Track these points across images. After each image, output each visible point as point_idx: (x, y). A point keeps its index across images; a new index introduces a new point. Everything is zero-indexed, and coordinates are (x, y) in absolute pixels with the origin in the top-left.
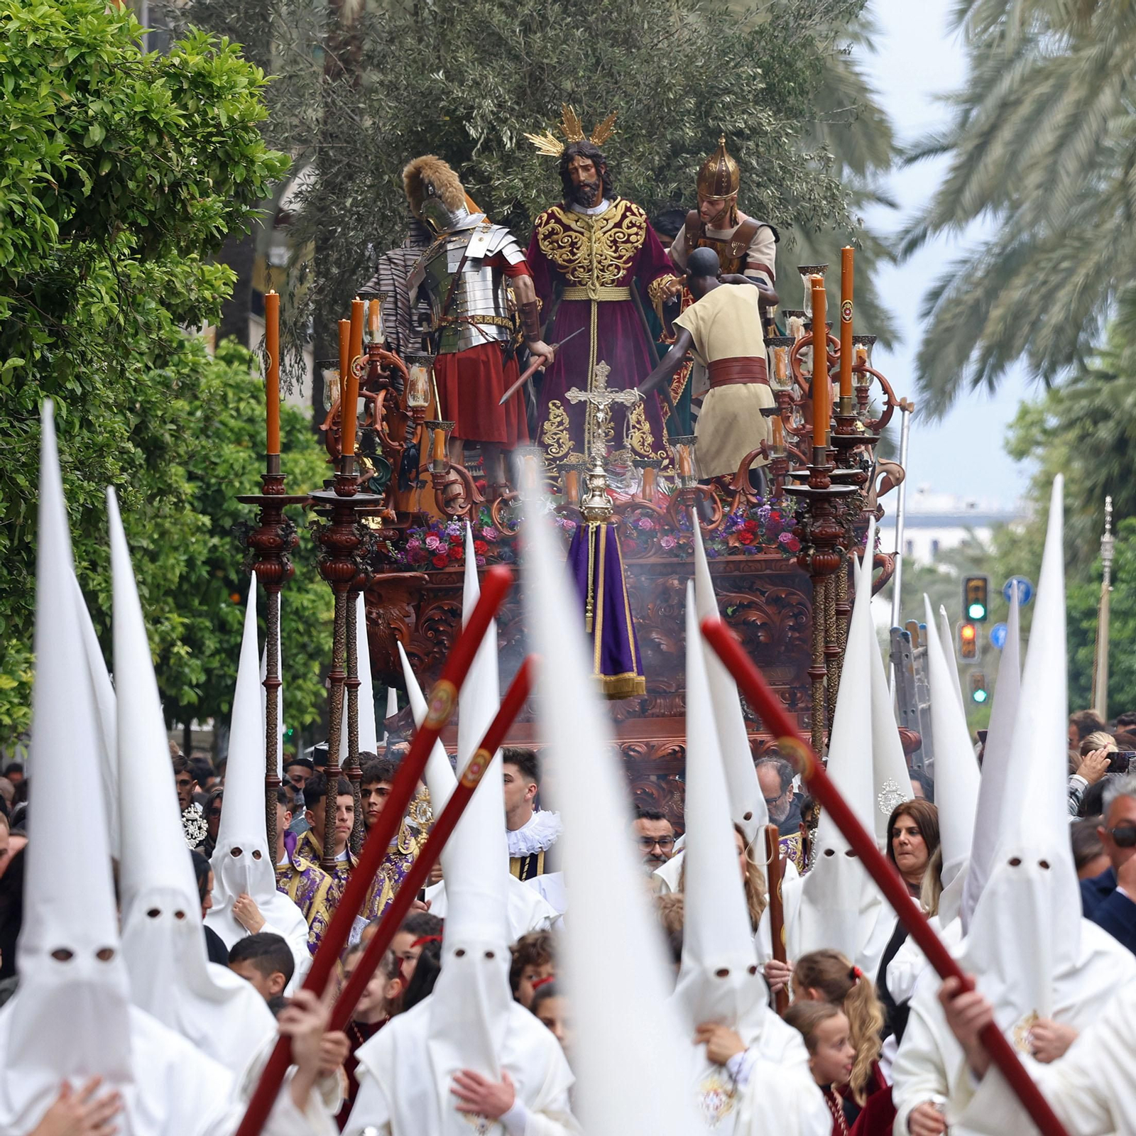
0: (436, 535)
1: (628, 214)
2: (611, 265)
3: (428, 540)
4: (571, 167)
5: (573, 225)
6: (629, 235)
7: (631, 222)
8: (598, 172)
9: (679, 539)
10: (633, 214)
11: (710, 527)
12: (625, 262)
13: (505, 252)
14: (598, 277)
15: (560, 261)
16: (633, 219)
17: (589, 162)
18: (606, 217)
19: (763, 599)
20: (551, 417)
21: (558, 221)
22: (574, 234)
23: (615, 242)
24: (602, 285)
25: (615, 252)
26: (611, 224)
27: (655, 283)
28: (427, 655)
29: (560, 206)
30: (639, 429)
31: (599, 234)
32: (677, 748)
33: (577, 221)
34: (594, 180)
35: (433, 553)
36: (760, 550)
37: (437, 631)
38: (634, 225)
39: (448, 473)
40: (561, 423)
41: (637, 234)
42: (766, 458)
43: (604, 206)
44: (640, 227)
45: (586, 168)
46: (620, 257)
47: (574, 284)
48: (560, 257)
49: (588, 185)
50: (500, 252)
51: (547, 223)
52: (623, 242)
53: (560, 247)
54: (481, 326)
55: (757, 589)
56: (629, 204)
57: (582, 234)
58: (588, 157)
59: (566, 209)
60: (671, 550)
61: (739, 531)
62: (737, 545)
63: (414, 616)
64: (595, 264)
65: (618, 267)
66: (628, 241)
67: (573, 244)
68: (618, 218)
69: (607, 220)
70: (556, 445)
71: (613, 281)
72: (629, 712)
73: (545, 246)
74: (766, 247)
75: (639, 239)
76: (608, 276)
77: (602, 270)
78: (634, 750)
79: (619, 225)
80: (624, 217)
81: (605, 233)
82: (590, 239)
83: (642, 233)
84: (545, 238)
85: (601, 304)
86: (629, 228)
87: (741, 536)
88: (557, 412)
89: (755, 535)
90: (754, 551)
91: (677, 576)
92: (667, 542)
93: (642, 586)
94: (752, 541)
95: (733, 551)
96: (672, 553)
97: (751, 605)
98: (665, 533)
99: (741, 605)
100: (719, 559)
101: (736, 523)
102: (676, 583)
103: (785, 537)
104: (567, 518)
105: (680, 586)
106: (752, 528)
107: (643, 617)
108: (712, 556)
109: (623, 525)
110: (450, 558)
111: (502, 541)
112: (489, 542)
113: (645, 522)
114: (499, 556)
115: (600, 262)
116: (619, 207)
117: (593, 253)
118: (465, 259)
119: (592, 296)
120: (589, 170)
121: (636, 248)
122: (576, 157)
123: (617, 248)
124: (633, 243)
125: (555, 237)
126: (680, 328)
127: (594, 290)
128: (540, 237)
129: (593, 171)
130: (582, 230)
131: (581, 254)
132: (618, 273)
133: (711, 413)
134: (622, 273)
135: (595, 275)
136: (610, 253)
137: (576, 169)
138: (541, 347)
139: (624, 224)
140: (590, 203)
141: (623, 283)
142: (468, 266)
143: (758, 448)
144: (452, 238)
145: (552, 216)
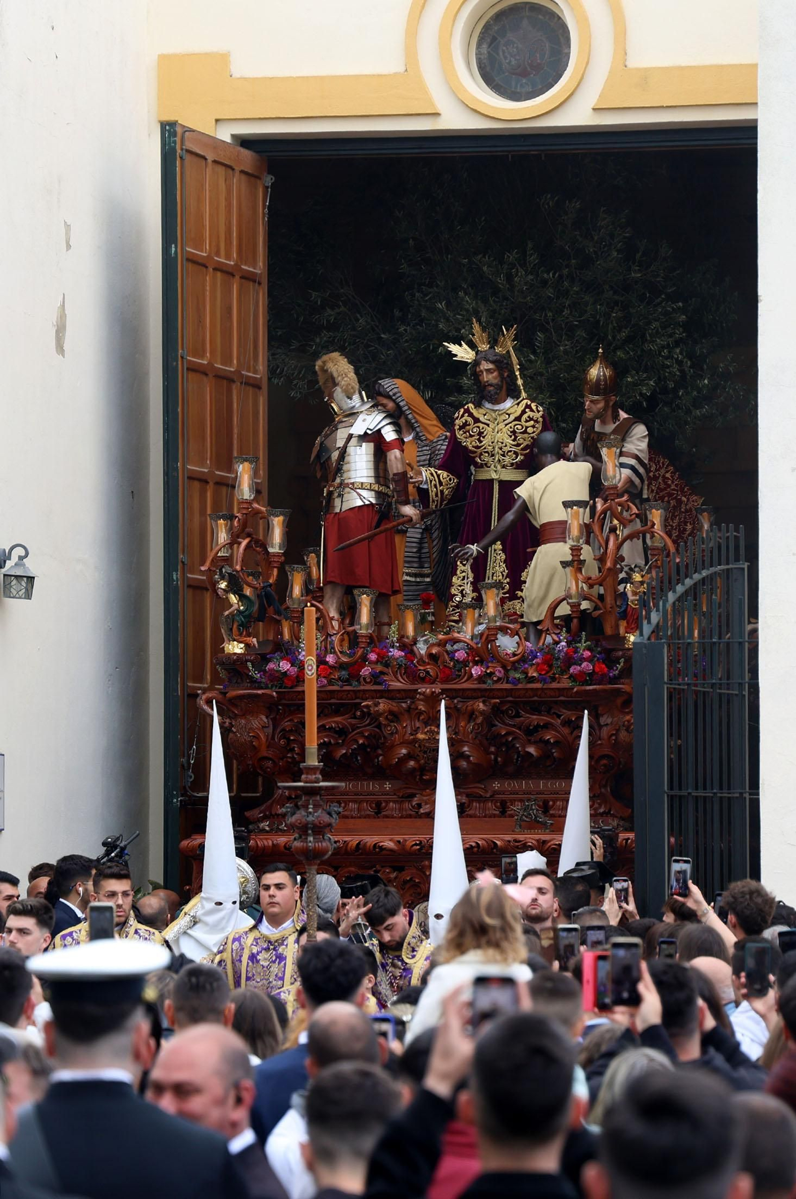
0: (288, 660)
1: (527, 410)
2: (510, 451)
3: (281, 664)
4: (478, 370)
5: (482, 419)
6: (527, 427)
7: (529, 417)
8: (501, 375)
9: (486, 669)
10: (532, 410)
11: (511, 659)
12: (522, 449)
13: (383, 432)
14: (499, 460)
15: (470, 447)
16: (531, 414)
17: (492, 366)
18: (509, 412)
19: (559, 721)
20: (458, 572)
21: (471, 415)
22: (481, 425)
23: (514, 432)
24: (502, 467)
25: (514, 440)
26: (512, 417)
28: (281, 759)
29: (474, 403)
31: (502, 426)
32: (474, 844)
33: (485, 415)
34: (497, 381)
35: (285, 674)
36: (553, 679)
37: (289, 740)
38: (531, 419)
41: (533, 427)
43: (509, 403)
44: (536, 421)
45: (488, 371)
46: (518, 445)
47: (481, 466)
48: (470, 444)
49: (491, 385)
50: (379, 430)
51: (463, 416)
52: (520, 433)
53: (471, 436)
54: (358, 490)
55: (555, 713)
56: (529, 403)
57: (488, 425)
59: (478, 405)
60: (479, 677)
61: (538, 664)
62: (535, 675)
63: (271, 726)
64: (497, 449)
65: (515, 453)
66: (525, 432)
67: (480, 434)
68: (518, 413)
69: (509, 415)
71: (512, 464)
73: (459, 435)
74: (638, 439)
75: (535, 431)
76: (508, 460)
77: (503, 455)
79: (518, 419)
80: (524, 412)
81: (506, 425)
82: (494, 430)
83: (539, 426)
84: (461, 428)
85: (501, 482)
86: (527, 421)
87: (538, 668)
88: (463, 568)
89: (550, 666)
90: (548, 680)
91: (481, 700)
92: (476, 671)
93: (456, 707)
94: (547, 672)
95: (532, 680)
96: (481, 679)
97: (547, 726)
98: (476, 663)
99: (538, 726)
100: (520, 686)
101: (536, 657)
102: (481, 706)
103: (574, 669)
104: (399, 648)
105: (485, 709)
106: (548, 661)
107: (456, 733)
108: (513, 684)
109: (441, 655)
110: (300, 678)
111: (341, 666)
112: (332, 667)
113: (460, 654)
114: (339, 679)
115: (501, 449)
116: (521, 405)
117: (496, 441)
118: (350, 436)
119: (494, 476)
120: (492, 373)
121: (532, 438)
122: (483, 362)
123: (516, 437)
124: (530, 434)
125: (468, 427)
126: (519, 496)
127: (496, 471)
128: (457, 427)
129: (495, 374)
130: (488, 422)
131: (485, 442)
132: (517, 458)
133: (539, 566)
134: (520, 458)
135: (497, 459)
136: (509, 441)
137: (482, 372)
138: (408, 509)
139: (523, 419)
140: (496, 400)
141: (522, 466)
142: (353, 442)
143: (563, 595)
144: (344, 419)
145: (466, 411)
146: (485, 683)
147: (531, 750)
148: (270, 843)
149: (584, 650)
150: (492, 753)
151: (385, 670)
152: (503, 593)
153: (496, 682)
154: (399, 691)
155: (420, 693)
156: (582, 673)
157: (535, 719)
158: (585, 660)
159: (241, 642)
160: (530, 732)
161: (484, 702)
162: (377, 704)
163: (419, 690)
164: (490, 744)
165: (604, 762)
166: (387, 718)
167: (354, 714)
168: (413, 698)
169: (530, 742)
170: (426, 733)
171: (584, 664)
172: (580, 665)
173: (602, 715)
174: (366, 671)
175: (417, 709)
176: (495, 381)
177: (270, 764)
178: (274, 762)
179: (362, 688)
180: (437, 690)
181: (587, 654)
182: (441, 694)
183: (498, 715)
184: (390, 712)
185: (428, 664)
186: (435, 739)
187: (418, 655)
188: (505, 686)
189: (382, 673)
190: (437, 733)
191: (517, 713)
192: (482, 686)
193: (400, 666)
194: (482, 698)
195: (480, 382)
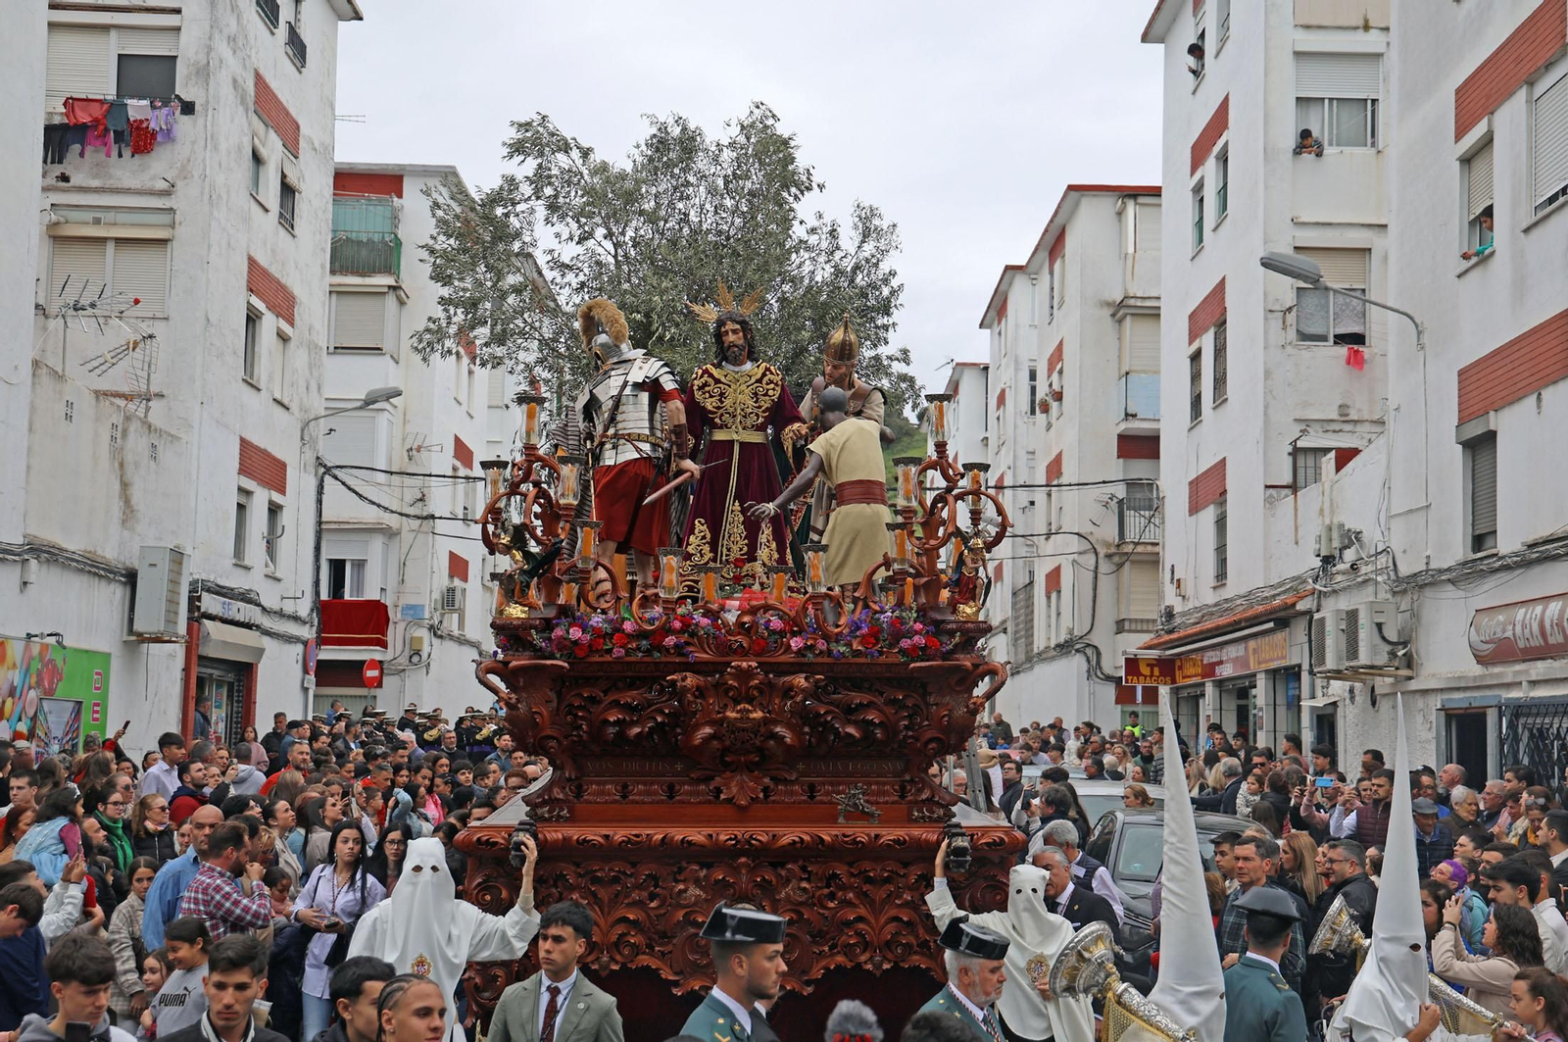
0: (580, 627)
1: (767, 373)
2: (752, 413)
3: (571, 631)
4: (723, 329)
5: (723, 379)
6: (768, 390)
7: (769, 380)
8: (745, 336)
9: (807, 640)
10: (772, 373)
11: (836, 630)
12: (764, 412)
13: (661, 380)
14: (741, 422)
15: (710, 408)
16: (772, 377)
17: (738, 327)
18: (750, 374)
19: (882, 699)
20: (696, 531)
21: (711, 375)
22: (722, 386)
23: (756, 394)
24: (744, 429)
25: (756, 402)
26: (753, 380)
27: (787, 430)
28: (566, 737)
29: (713, 365)
30: (768, 547)
31: (744, 387)
32: (797, 839)
33: (726, 376)
34: (741, 342)
35: (576, 643)
36: (881, 653)
37: (576, 716)
38: (772, 382)
39: (596, 569)
40: (704, 537)
41: (774, 389)
42: (888, 570)
43: (748, 366)
44: (776, 384)
45: (735, 332)
46: (760, 407)
47: (721, 427)
48: (710, 404)
49: (736, 346)
50: (657, 379)
51: (702, 377)
52: (762, 395)
53: (711, 396)
54: (636, 443)
55: (877, 690)
56: (768, 366)
57: (730, 386)
58: (737, 323)
59: (718, 366)
60: (799, 649)
61: (863, 636)
62: (860, 648)
63: (555, 701)
64: (739, 411)
65: (757, 415)
66: (766, 395)
67: (722, 394)
68: (759, 376)
69: (750, 377)
71: (753, 426)
72: (752, 798)
73: (698, 395)
74: (877, 405)
75: (776, 394)
76: (749, 422)
77: (745, 417)
78: (755, 839)
79: (759, 381)
80: (764, 375)
81: (748, 387)
82: (735, 391)
83: (778, 389)
84: (700, 388)
85: (743, 445)
86: (767, 384)
87: (864, 640)
89: (878, 640)
90: (876, 654)
91: (802, 675)
92: (796, 643)
93: (770, 682)
94: (875, 645)
95: (857, 653)
96: (800, 652)
97: (870, 705)
98: (794, 634)
99: (861, 704)
100: (843, 660)
101: (859, 628)
102: (803, 680)
103: (905, 643)
104: (704, 615)
105: (806, 685)
106: (875, 633)
107: (769, 712)
108: (837, 659)
109: (754, 624)
110: (591, 648)
111: (641, 634)
112: (629, 636)
113: (776, 623)
114: (638, 649)
115: (743, 410)
116: (760, 367)
117: (738, 402)
118: (626, 383)
119: (735, 437)
120: (738, 333)
121: (773, 401)
122: (728, 322)
123: (757, 399)
124: (770, 396)
125: (707, 389)
126: (811, 452)
127: (737, 433)
128: (695, 388)
129: (741, 334)
130: (730, 383)
131: (728, 402)
132: (757, 420)
133: (838, 529)
134: (761, 420)
135: (739, 420)
136: (751, 403)
137: (727, 332)
138: (688, 464)
139: (764, 382)
140: (737, 362)
141: (761, 428)
142: (628, 391)
143: (881, 560)
144: (616, 367)
145: (706, 371)
146: (804, 656)
147: (851, 730)
148: (560, 836)
149: (915, 622)
150: (807, 733)
151: (691, 640)
152: (741, 555)
153: (818, 655)
154: (706, 663)
155: (732, 667)
156: (915, 647)
157: (857, 698)
158: (917, 633)
159: (524, 606)
160: (849, 712)
161: (806, 679)
162: (684, 679)
163: (733, 664)
164: (804, 724)
165: (933, 745)
166: (693, 695)
167: (651, 688)
168: (722, 673)
169: (849, 722)
170: (738, 712)
171: (916, 638)
172: (911, 638)
173: (930, 694)
174: (670, 640)
175: (726, 684)
177: (553, 743)
178: (558, 741)
179: (664, 659)
180: (754, 664)
181: (919, 626)
182: (756, 668)
183: (816, 693)
184: (698, 688)
185: (739, 634)
186: (748, 718)
187: (725, 624)
188: (826, 660)
189: (687, 644)
190: (751, 712)
191: (835, 689)
192: (803, 660)
193: (709, 635)
194: (802, 672)
195: (723, 343)
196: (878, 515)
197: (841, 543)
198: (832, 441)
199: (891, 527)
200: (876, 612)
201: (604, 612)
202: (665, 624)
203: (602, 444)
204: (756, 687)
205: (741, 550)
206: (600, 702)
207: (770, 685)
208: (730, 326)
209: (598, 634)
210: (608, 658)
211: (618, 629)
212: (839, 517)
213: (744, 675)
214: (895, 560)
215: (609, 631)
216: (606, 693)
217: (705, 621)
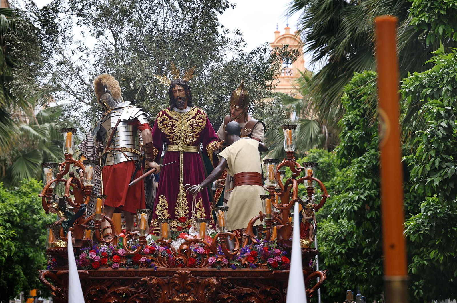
0: (95, 252)
1: (198, 113)
2: (190, 136)
3: (90, 254)
4: (174, 90)
5: (174, 117)
6: (199, 123)
7: (200, 117)
8: (186, 93)
9: (217, 259)
10: (201, 113)
11: (233, 253)
12: (196, 135)
13: (139, 118)
14: (184, 141)
15: (167, 133)
16: (201, 115)
17: (182, 88)
18: (189, 114)
19: (258, 291)
20: (160, 202)
21: (167, 115)
22: (173, 121)
23: (192, 125)
24: (185, 144)
25: (192, 130)
26: (191, 117)
27: (209, 145)
29: (168, 109)
30: (200, 210)
31: (185, 121)
33: (175, 115)
35: (92, 260)
36: (257, 266)
38: (201, 118)
39: (103, 221)
40: (164, 206)
41: (202, 122)
42: (262, 221)
43: (188, 110)
44: (204, 120)
45: (180, 90)
46: (194, 132)
47: (173, 144)
48: (167, 131)
49: (181, 98)
50: (137, 118)
51: (162, 116)
52: (196, 126)
53: (167, 127)
54: (124, 152)
55: (255, 286)
56: (199, 109)
57: (177, 121)
58: (182, 86)
59: (171, 110)
60: (213, 264)
61: (248, 256)
62: (246, 263)
64: (183, 134)
65: (193, 137)
66: (198, 125)
67: (173, 125)
68: (194, 115)
69: (189, 115)
70: (161, 215)
71: (190, 143)
73: (160, 126)
74: (260, 131)
75: (203, 125)
76: (188, 141)
77: (186, 138)
79: (194, 118)
80: (197, 114)
81: (188, 121)
82: (181, 123)
83: (205, 122)
84: (161, 122)
85: (184, 153)
86: (198, 119)
87: (248, 258)
88: (163, 200)
89: (256, 258)
90: (255, 266)
91: (215, 278)
92: (211, 260)
94: (254, 261)
95: (244, 266)
96: (213, 265)
97: (252, 294)
98: (210, 255)
99: (247, 294)
100: (237, 269)
101: (246, 252)
102: (215, 281)
103: (271, 260)
104: (162, 245)
105: (217, 283)
106: (254, 255)
107: (197, 298)
108: (233, 268)
109: (189, 250)
110: (102, 263)
111: (127, 256)
112: (121, 257)
113: (201, 250)
114: (126, 263)
115: (185, 134)
116: (195, 110)
117: (182, 130)
118: (119, 121)
119: (181, 149)
120: (182, 92)
121: (201, 129)
122: (177, 85)
123: (193, 128)
124: (200, 126)
125: (165, 122)
126: (221, 157)
127: (181, 147)
128: (158, 122)
129: (183, 92)
130: (177, 119)
131: (176, 130)
132: (193, 139)
133: (235, 199)
134: (195, 139)
135: (182, 140)
136: (190, 130)
137: (176, 91)
138: (154, 164)
139: (197, 118)
140: (182, 107)
141: (195, 144)
142: (121, 124)
143: (258, 215)
144: (114, 111)
145: (164, 113)
146: (216, 267)
149: (276, 248)
151: (155, 259)
152: (185, 215)
153: (223, 267)
154: (163, 271)
155: (177, 273)
156: (276, 262)
157: (245, 289)
158: (277, 254)
161: (217, 279)
162: (151, 280)
163: (177, 271)
166: (156, 288)
167: (133, 285)
168: (171, 277)
170: (180, 298)
171: (277, 257)
172: (273, 257)
174: (143, 259)
175: (174, 282)
176: (183, 96)
179: (140, 269)
180: (188, 272)
181: (278, 251)
182: (190, 274)
183: (222, 287)
184: (158, 284)
185: (181, 255)
186: (185, 301)
187: (173, 250)
188: (228, 269)
189: (152, 261)
190: (187, 298)
191: (233, 285)
192: (215, 269)
193: (164, 256)
194: (215, 276)
195: (174, 97)
196: (256, 191)
197: (237, 207)
198: (232, 151)
199: (263, 197)
200: (255, 244)
201: (108, 244)
202: (140, 250)
203: (106, 154)
204: (190, 284)
205: (185, 212)
206: (106, 292)
207: (198, 282)
208: (178, 87)
209: (105, 256)
210: (110, 269)
211: (115, 253)
212: (236, 193)
213: (183, 277)
214: (265, 216)
215: (111, 254)
216: (109, 288)
217: (162, 249)
